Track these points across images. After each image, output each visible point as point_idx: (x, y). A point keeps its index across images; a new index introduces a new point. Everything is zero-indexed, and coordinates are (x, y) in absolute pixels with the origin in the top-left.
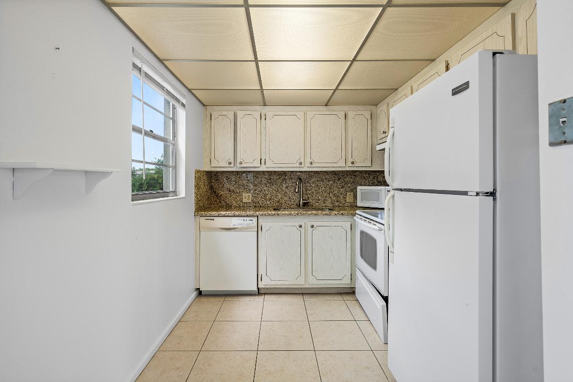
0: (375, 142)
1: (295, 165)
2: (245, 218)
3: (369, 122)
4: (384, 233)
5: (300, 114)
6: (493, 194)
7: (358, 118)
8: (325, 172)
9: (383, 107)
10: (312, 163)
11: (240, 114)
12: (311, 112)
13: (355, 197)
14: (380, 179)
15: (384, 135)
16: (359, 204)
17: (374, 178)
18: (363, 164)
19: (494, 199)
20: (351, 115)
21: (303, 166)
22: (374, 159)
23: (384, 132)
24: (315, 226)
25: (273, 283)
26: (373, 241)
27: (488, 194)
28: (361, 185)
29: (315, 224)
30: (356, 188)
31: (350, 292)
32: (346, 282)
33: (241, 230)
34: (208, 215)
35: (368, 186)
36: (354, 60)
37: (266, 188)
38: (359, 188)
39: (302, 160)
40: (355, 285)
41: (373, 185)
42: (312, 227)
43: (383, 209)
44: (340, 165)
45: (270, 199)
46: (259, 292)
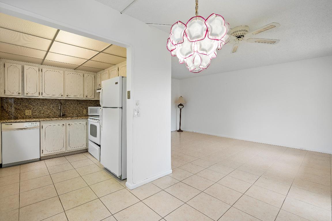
0: (96, 88)
1: (59, 96)
2: (33, 123)
3: (94, 79)
4: (100, 123)
5: (62, 72)
6: (122, 108)
7: (89, 77)
8: (73, 100)
9: (99, 74)
10: (68, 96)
11: (26, 67)
12: (67, 72)
13: (87, 112)
14: (98, 103)
15: (100, 86)
16: (89, 114)
17: (95, 103)
18: (91, 97)
19: (122, 109)
20: (86, 75)
21: (63, 97)
22: (95, 95)
23: (100, 85)
24: (70, 124)
25: (49, 153)
26: (96, 127)
27: (121, 108)
28: (90, 106)
29: (70, 123)
30: (88, 108)
31: (86, 151)
32: (84, 147)
33: (30, 128)
34: (8, 122)
35: (93, 106)
36: (90, 59)
37: (40, 107)
38: (89, 108)
39: (62, 94)
40: (88, 147)
41: (95, 106)
42: (69, 125)
43: (99, 116)
44: (81, 97)
45: (43, 113)
46: (40, 159)
